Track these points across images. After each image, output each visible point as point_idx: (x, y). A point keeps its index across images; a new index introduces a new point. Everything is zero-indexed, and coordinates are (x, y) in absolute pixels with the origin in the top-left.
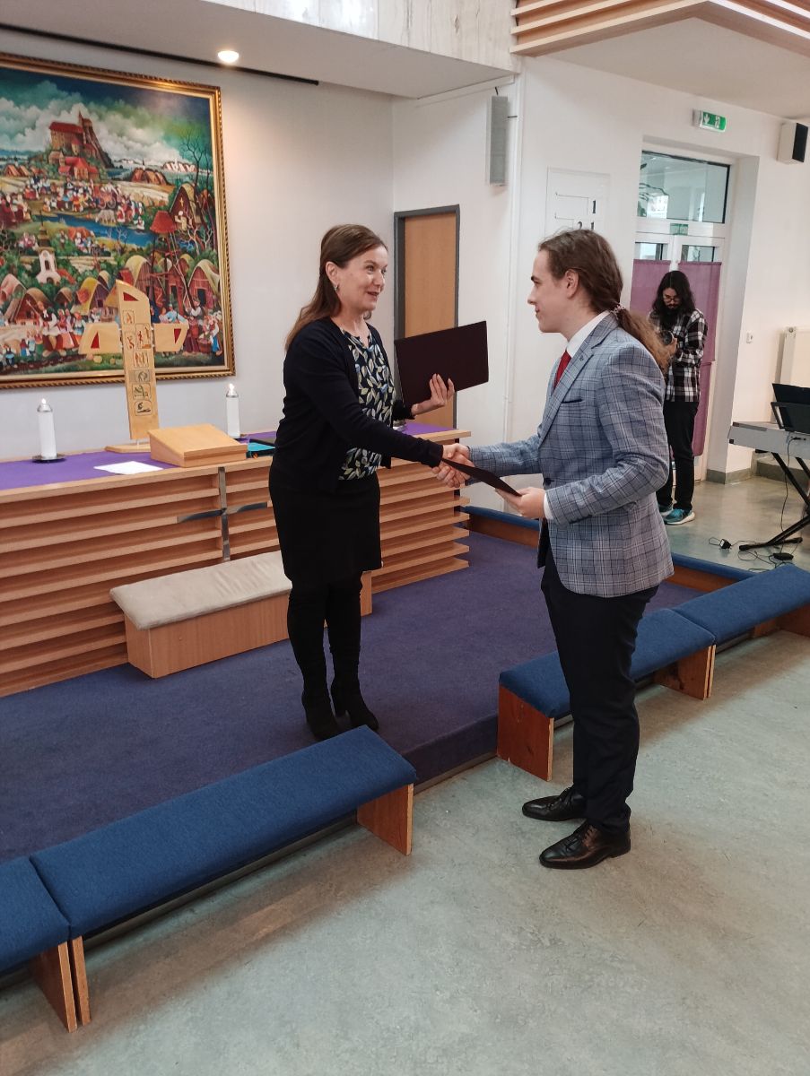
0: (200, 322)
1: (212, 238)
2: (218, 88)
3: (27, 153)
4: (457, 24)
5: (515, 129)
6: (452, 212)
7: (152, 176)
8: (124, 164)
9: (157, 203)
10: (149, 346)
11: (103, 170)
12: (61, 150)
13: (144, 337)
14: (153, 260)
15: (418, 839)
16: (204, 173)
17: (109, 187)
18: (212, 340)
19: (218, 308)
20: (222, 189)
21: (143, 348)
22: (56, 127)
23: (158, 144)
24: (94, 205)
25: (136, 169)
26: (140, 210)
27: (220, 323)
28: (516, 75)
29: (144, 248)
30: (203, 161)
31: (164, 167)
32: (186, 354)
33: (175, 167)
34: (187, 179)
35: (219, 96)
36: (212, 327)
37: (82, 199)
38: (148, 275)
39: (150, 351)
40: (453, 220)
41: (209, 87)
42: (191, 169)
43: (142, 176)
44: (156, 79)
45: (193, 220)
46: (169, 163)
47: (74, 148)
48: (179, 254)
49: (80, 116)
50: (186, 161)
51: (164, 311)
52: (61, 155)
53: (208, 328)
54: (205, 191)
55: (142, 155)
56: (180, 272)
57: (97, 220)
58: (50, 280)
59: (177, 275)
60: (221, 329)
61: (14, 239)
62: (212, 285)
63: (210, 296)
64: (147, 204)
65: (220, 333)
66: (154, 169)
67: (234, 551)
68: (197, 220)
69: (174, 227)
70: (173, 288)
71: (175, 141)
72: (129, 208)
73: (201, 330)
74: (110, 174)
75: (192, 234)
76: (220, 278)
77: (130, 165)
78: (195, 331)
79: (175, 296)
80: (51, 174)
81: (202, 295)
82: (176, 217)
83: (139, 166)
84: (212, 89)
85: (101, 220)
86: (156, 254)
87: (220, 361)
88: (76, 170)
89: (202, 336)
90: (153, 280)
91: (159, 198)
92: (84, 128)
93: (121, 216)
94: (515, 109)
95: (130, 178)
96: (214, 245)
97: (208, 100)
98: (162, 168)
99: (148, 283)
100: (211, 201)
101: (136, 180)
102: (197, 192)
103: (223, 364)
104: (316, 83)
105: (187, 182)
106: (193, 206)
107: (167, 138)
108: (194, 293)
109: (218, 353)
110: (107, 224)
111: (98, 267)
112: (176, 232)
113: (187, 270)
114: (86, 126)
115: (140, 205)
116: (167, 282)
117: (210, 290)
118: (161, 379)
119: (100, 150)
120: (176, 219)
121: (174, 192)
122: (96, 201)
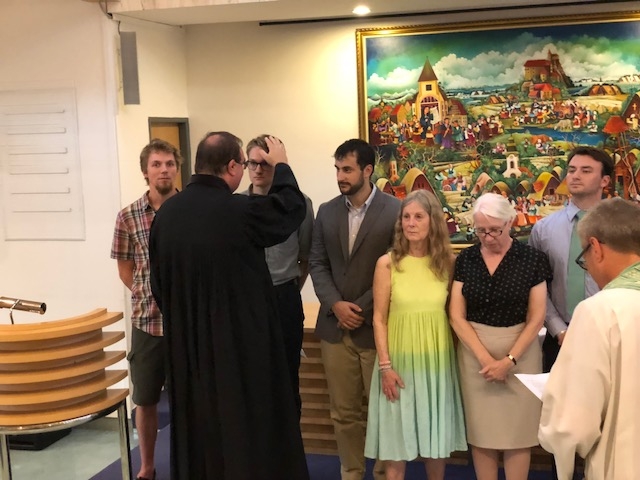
3: (506, 85)
7: (607, 89)
8: (584, 83)
9: (611, 110)
11: (565, 90)
12: (532, 80)
17: (569, 102)
22: (529, 64)
24: (555, 117)
25: (594, 85)
26: (594, 117)
31: (621, 80)
33: (631, 79)
37: (545, 113)
43: (601, 90)
46: (625, 77)
47: (543, 77)
48: (628, 149)
49: (550, 52)
52: (532, 84)
56: (628, 164)
57: (555, 128)
58: (513, 175)
59: (625, 166)
61: (489, 147)
64: (601, 112)
66: (610, 83)
69: (625, 127)
72: (584, 116)
74: (570, 92)
77: (590, 83)
80: (522, 98)
82: (628, 119)
83: (596, 83)
85: (559, 128)
88: (542, 93)
91: (613, 106)
92: (552, 61)
93: (577, 123)
95: (588, 93)
98: (618, 81)
101: (593, 94)
110: (564, 131)
111: (553, 164)
112: (627, 131)
113: (635, 162)
114: (554, 60)
115: (595, 113)
119: (564, 75)
120: (628, 121)
121: (628, 100)
122: (557, 114)
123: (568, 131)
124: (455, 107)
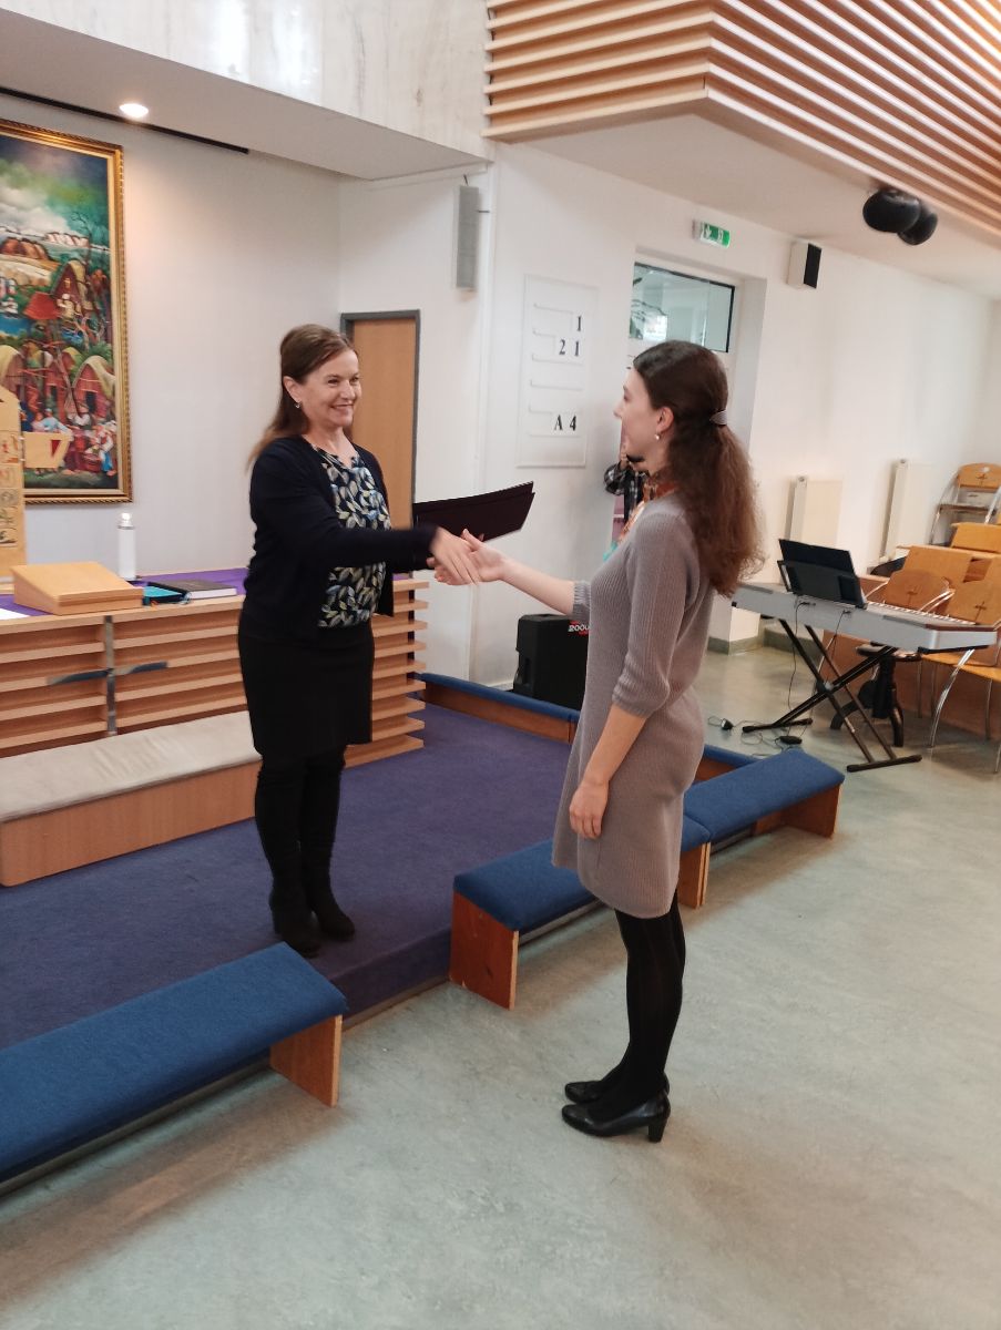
0: (88, 434)
1: (106, 330)
2: (119, 147)
4: (419, 97)
5: (487, 225)
6: (412, 317)
7: (29, 248)
9: (34, 283)
10: (15, 460)
13: (11, 448)
14: (27, 352)
15: (348, 1084)
16: (98, 249)
18: (102, 456)
19: (111, 417)
20: (121, 270)
21: (9, 461)
23: (39, 210)
25: (10, 238)
26: (12, 290)
27: (114, 436)
28: (489, 163)
29: (16, 337)
30: (98, 235)
31: (46, 238)
32: (67, 472)
33: (61, 238)
34: (76, 255)
35: (121, 157)
36: (104, 440)
38: (20, 371)
39: (18, 466)
40: (411, 327)
41: (109, 145)
42: (82, 243)
43: (19, 248)
44: (39, 130)
45: (82, 307)
46: (52, 233)
48: (62, 347)
50: (76, 233)
51: (40, 416)
53: (98, 440)
54: (99, 272)
55: (18, 221)
56: (63, 370)
59: (58, 372)
60: (115, 444)
62: (105, 388)
63: (101, 401)
64: (21, 283)
65: (114, 448)
66: (32, 239)
67: (122, 722)
68: (88, 306)
69: (56, 312)
70: (53, 388)
71: (61, 208)
73: (88, 443)
75: (79, 323)
76: (116, 379)
77: (2, 234)
78: (81, 445)
79: (55, 399)
81: (91, 400)
82: (59, 300)
83: (11, 235)
84: (112, 148)
86: (32, 346)
87: (112, 483)
89: (89, 451)
90: (26, 377)
91: (39, 276)
94: (488, 202)
95: (1, 250)
96: (108, 338)
97: (105, 161)
98: (43, 239)
99: (18, 381)
100: (106, 284)
101: (8, 252)
102: (88, 272)
103: (116, 487)
104: (245, 151)
105: (75, 259)
106: (83, 288)
107: (51, 204)
108: (82, 397)
109: (111, 473)
112: (59, 319)
113: (72, 367)
115: (12, 283)
116: (45, 381)
117: (102, 394)
118: (32, 503)
120: (60, 303)
121: (58, 270)
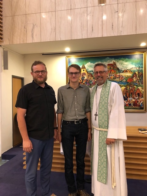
0: (138, 100)
1: (142, 82)
7: (128, 71)
8: (122, 70)
11: (117, 71)
12: (109, 69)
14: (127, 87)
16: (141, 69)
17: (118, 74)
19: (142, 97)
22: (109, 65)
23: (130, 65)
24: (115, 78)
29: (125, 85)
30: (141, 66)
32: (134, 107)
35: (146, 53)
37: (112, 77)
43: (126, 71)
44: (130, 52)
45: (137, 79)
46: (132, 68)
47: (112, 68)
48: (133, 86)
49: (113, 62)
50: (136, 67)
51: (129, 97)
53: (140, 101)
54: (141, 72)
57: (115, 80)
60: (143, 102)
62: (141, 92)
64: (126, 77)
66: (129, 69)
70: (131, 93)
71: (134, 64)
72: (122, 78)
74: (119, 72)
75: (137, 82)
76: (144, 90)
77: (124, 69)
81: (139, 94)
88: (112, 72)
89: (138, 103)
91: (129, 75)
92: (114, 64)
93: (120, 79)
97: (143, 54)
101: (124, 72)
103: (143, 109)
105: (136, 71)
112: (133, 81)
113: (135, 89)
114: (115, 64)
119: (117, 67)
120: (133, 79)
121: (133, 74)
122: (115, 77)
123: (118, 81)
124: (90, 75)
